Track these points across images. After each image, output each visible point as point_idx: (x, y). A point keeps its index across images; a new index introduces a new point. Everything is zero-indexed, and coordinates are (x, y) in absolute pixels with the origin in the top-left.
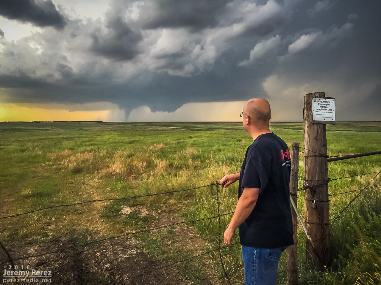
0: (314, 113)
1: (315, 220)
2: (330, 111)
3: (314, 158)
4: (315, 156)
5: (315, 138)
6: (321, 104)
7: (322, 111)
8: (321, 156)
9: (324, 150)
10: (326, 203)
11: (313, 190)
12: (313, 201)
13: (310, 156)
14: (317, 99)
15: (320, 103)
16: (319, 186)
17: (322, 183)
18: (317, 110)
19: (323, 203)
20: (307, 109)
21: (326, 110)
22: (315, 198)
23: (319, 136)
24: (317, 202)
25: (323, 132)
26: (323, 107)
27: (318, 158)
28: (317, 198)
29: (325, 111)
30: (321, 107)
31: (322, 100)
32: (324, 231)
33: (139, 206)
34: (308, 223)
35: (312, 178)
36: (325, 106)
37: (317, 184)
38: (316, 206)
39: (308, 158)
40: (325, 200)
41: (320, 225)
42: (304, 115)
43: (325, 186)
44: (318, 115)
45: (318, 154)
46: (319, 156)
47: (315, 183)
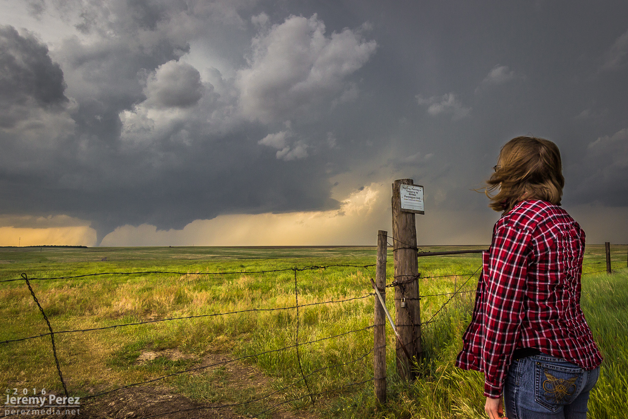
0: (403, 200)
1: (405, 321)
2: (419, 200)
3: (403, 250)
4: (405, 248)
5: (404, 229)
6: (409, 192)
7: (410, 199)
8: (410, 248)
9: (413, 241)
10: (417, 301)
11: (402, 287)
12: (403, 299)
13: (400, 249)
14: (406, 186)
15: (409, 190)
16: (409, 282)
17: (412, 278)
18: (405, 198)
19: (414, 301)
20: (396, 197)
21: (415, 198)
22: (405, 295)
23: (408, 226)
24: (407, 300)
25: (412, 222)
26: (412, 196)
27: (407, 250)
28: (407, 296)
29: (413, 199)
30: (409, 194)
31: (411, 187)
32: (414, 333)
33: (168, 350)
34: (398, 326)
35: (402, 273)
36: (413, 193)
37: (407, 280)
38: (406, 305)
39: (397, 251)
40: (416, 298)
41: (411, 327)
42: (392, 205)
43: (415, 281)
44: (406, 203)
45: (407, 247)
46: (408, 248)
47: (405, 278)
